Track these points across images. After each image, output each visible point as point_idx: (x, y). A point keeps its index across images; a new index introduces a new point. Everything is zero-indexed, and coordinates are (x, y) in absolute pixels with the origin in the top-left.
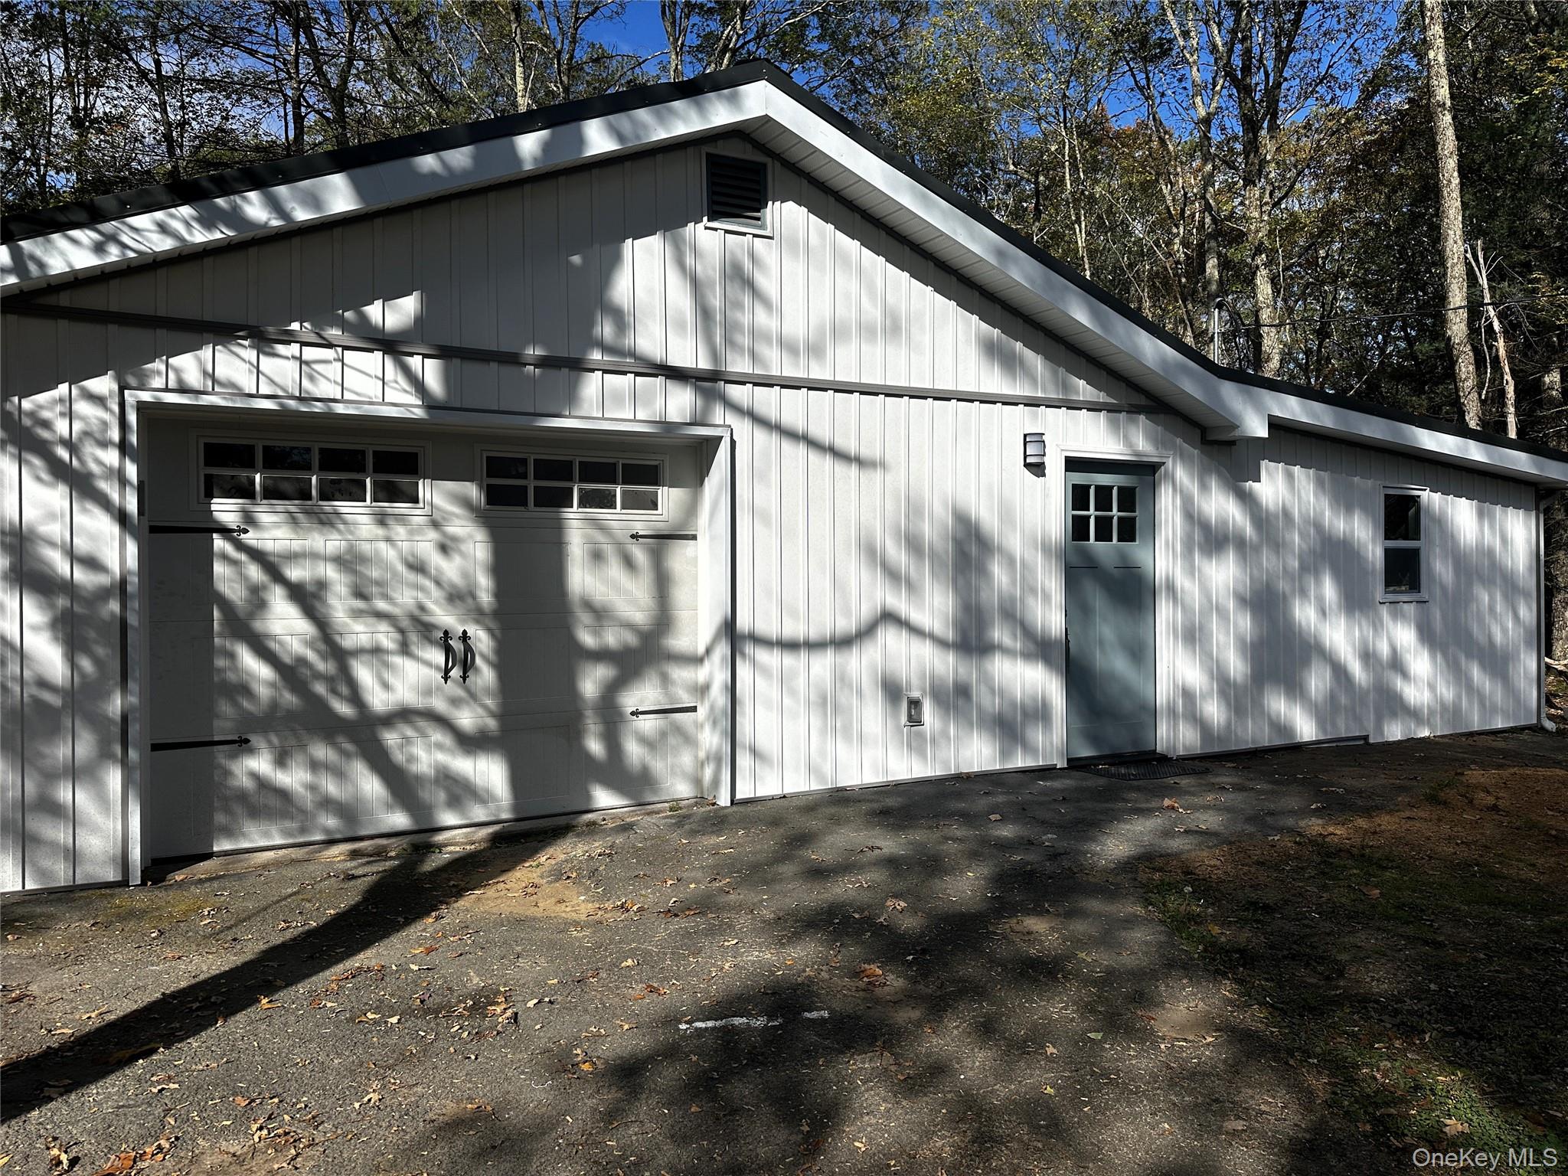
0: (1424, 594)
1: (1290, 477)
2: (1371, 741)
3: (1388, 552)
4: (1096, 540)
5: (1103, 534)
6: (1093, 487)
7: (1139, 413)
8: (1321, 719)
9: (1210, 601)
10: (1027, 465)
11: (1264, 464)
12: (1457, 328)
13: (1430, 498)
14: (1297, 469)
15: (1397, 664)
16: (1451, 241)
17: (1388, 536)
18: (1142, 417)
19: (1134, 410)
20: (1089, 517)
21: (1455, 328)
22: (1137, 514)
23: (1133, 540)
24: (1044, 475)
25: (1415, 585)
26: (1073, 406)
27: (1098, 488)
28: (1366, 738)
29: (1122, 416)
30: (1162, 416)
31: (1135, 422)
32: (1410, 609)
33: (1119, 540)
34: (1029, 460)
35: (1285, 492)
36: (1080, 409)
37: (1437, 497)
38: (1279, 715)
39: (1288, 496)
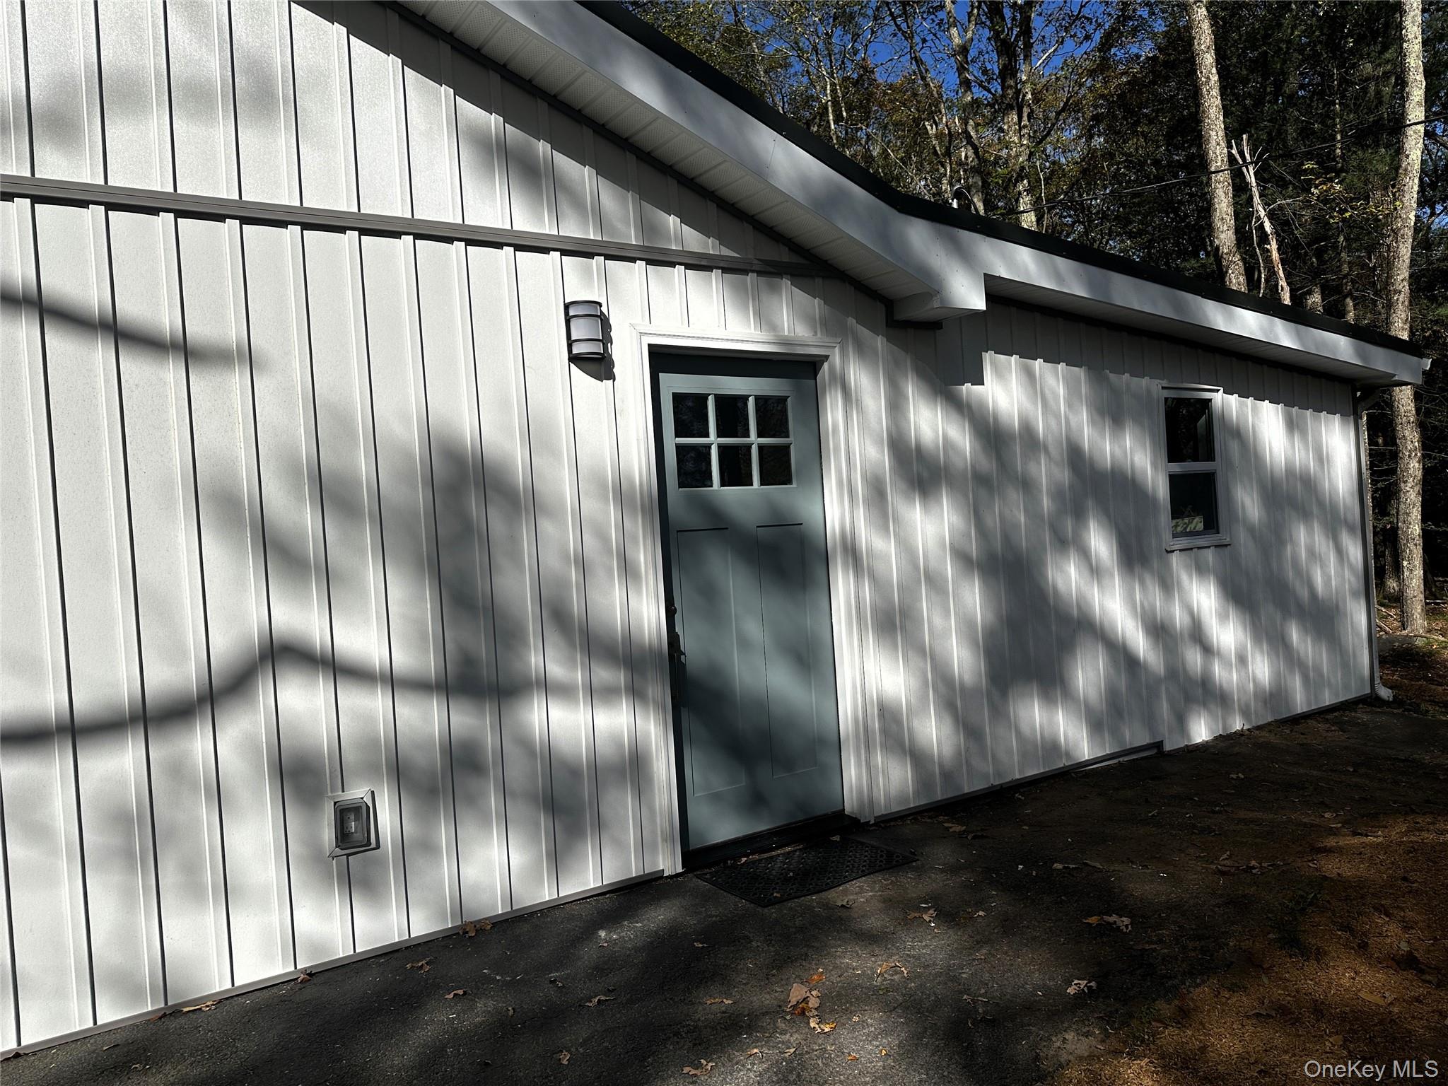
0: (1224, 537)
1: (1030, 374)
2: (1168, 747)
3: (1174, 480)
4: (723, 484)
5: (735, 472)
6: (711, 398)
7: (779, 274)
8: (1096, 725)
9: (917, 567)
10: (574, 359)
11: (988, 357)
12: (1225, 237)
13: (1226, 402)
14: (1038, 364)
15: (1197, 635)
16: (1214, 143)
17: (1173, 455)
18: (786, 283)
19: (771, 271)
20: (709, 447)
21: (1223, 236)
22: (791, 439)
23: (788, 481)
24: (611, 376)
25: (1212, 525)
26: (659, 259)
27: (720, 400)
28: (1159, 745)
29: (750, 278)
30: (819, 281)
31: (775, 289)
32: (1209, 556)
33: (763, 483)
34: (576, 349)
35: (1024, 399)
36: (672, 264)
37: (1233, 400)
38: (1033, 729)
39: (1027, 405)
